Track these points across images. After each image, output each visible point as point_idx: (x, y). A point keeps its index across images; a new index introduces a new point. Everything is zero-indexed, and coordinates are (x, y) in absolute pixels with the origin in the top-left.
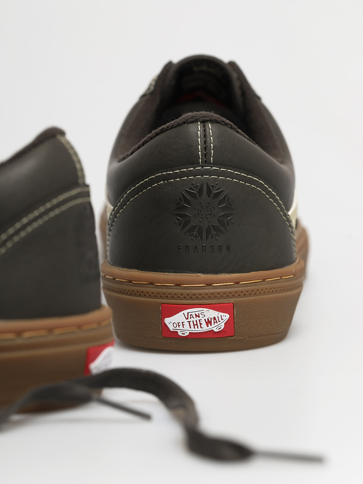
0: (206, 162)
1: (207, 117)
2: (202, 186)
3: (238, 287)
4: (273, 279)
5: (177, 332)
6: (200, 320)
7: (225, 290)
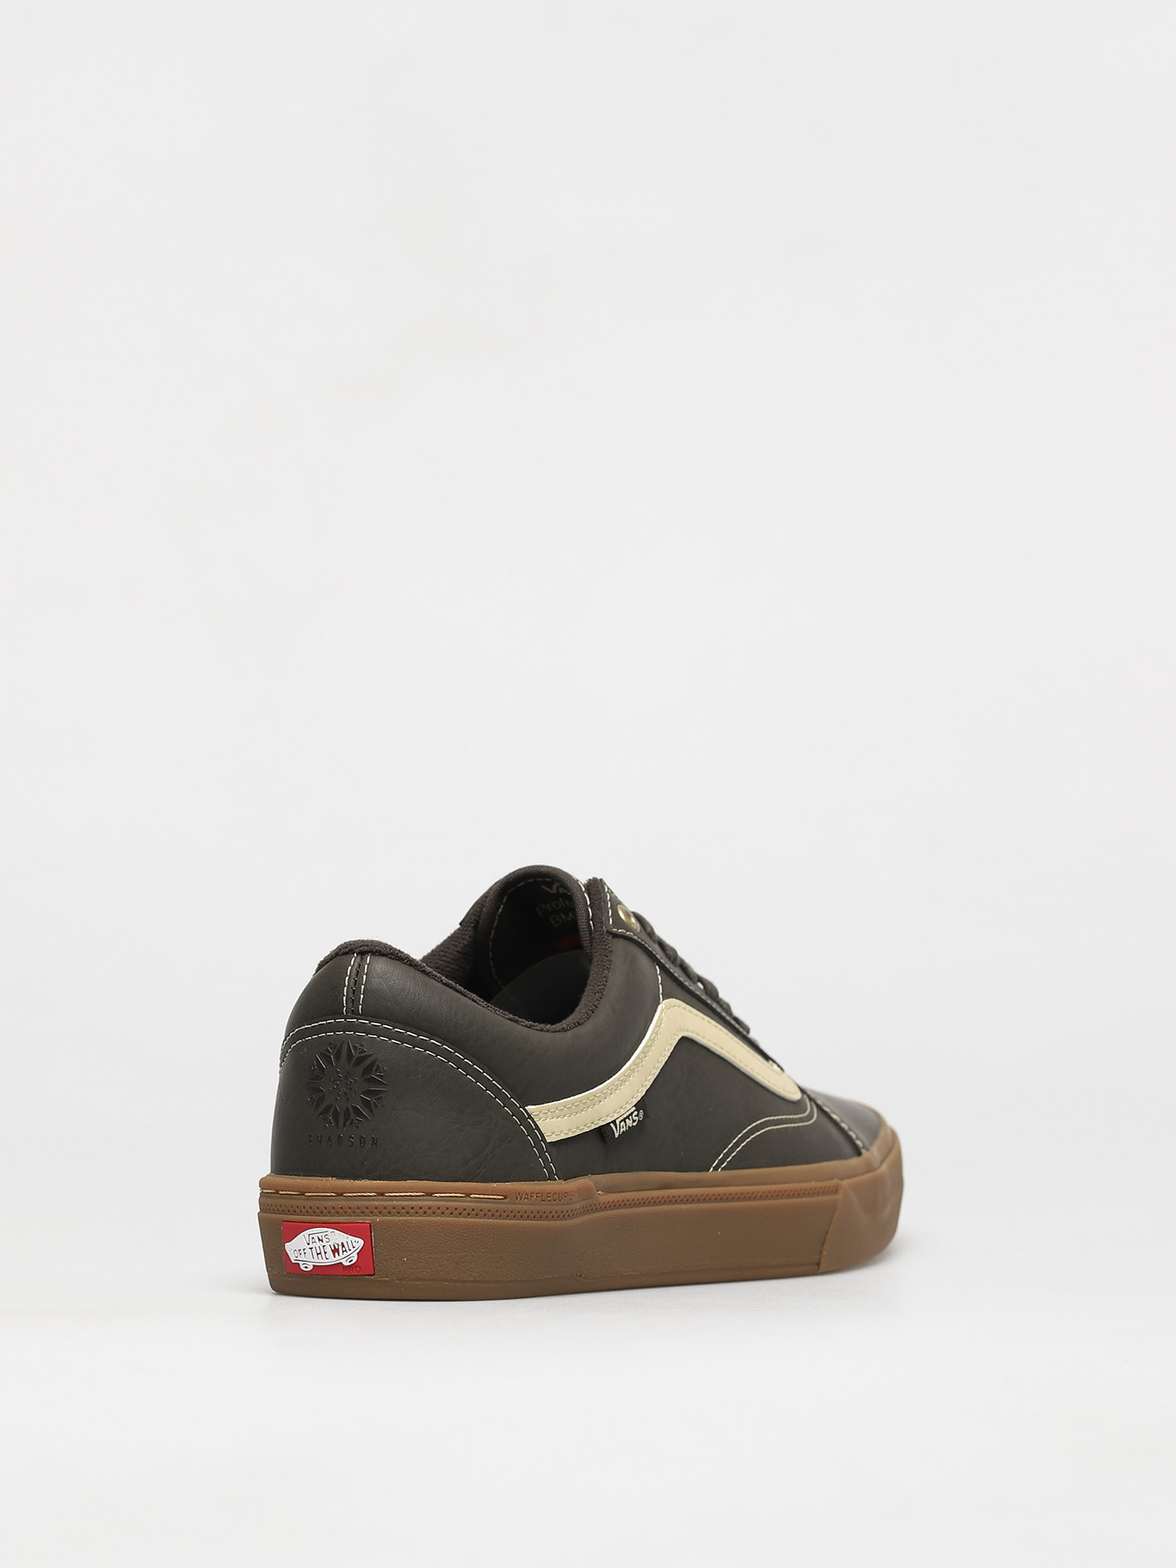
0: (354, 1013)
1: (367, 946)
2: (341, 1046)
3: (383, 1200)
4: (486, 1196)
5: (299, 1264)
6: (324, 1246)
7: (359, 1203)
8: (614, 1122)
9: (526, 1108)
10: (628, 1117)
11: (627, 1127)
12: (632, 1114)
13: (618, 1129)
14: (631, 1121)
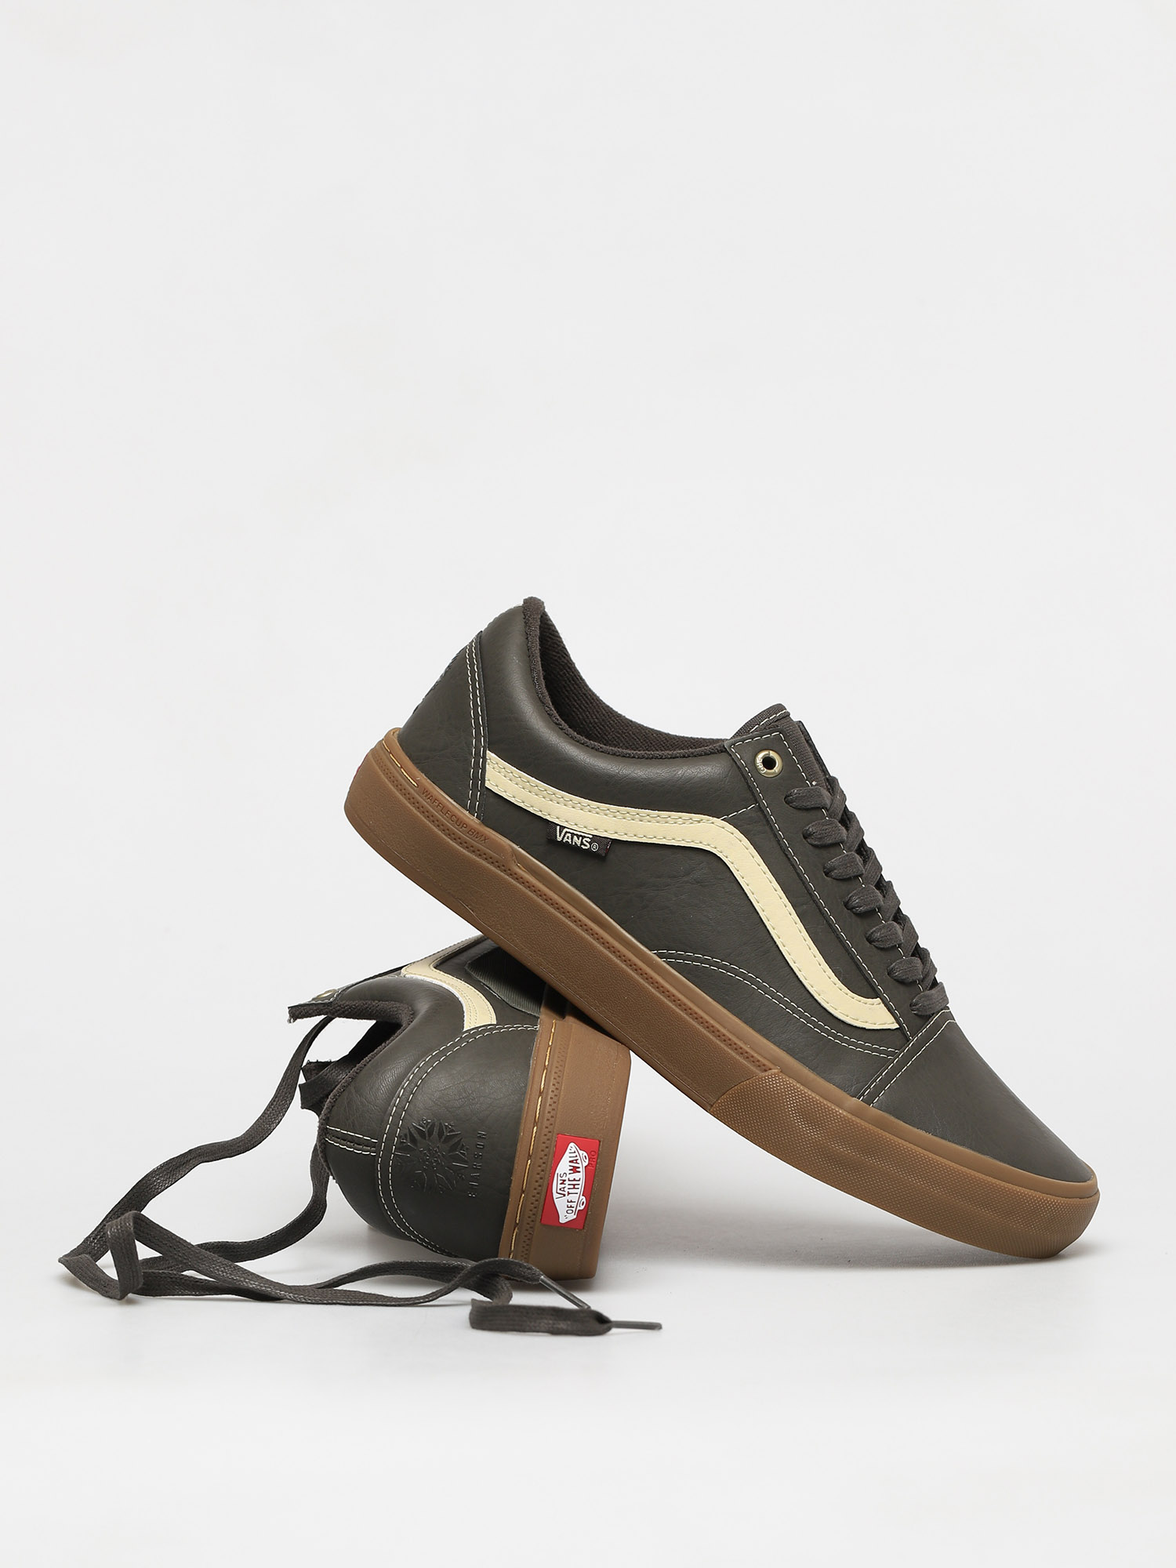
5: (579, 1210)
6: (570, 1180)
8: (562, 828)
9: (488, 752)
10: (578, 836)
11: (572, 842)
12: (583, 837)
13: (562, 835)
14: (580, 841)
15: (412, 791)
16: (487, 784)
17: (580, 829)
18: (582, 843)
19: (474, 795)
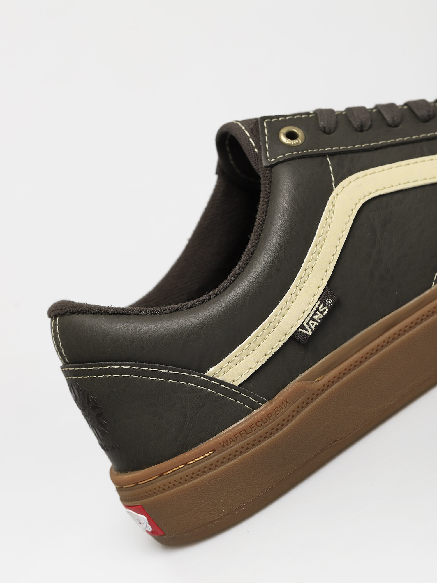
8: (302, 326)
9: (206, 374)
10: (315, 314)
11: (317, 322)
12: (317, 309)
13: (308, 329)
14: (320, 314)
15: (217, 457)
16: (237, 384)
17: (309, 310)
18: (322, 313)
19: (242, 399)
